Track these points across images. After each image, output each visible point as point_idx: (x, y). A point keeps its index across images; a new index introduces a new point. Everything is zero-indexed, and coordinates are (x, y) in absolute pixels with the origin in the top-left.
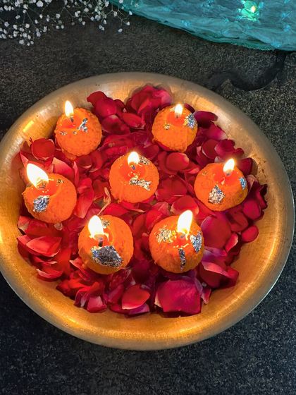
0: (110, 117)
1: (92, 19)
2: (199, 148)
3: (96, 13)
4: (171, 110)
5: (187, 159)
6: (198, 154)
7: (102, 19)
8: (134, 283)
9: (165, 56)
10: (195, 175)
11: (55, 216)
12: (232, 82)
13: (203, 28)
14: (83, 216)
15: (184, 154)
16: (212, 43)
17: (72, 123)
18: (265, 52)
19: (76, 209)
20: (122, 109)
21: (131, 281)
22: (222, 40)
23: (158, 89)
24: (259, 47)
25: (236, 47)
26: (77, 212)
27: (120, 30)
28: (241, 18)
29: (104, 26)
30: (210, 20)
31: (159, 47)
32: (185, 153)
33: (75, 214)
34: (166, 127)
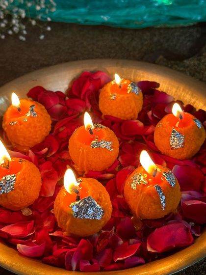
0: (54, 107)
1: (10, 32)
2: (150, 113)
3: (14, 26)
4: (113, 83)
5: (141, 124)
6: (151, 118)
7: (21, 30)
8: (121, 242)
9: (93, 50)
10: (153, 133)
11: (24, 194)
12: (166, 57)
13: (122, 18)
14: (52, 194)
15: (136, 121)
16: (136, 30)
17: (20, 111)
18: (189, 27)
19: (43, 190)
20: (65, 98)
21: (117, 241)
22: (145, 25)
23: (95, 73)
24: (181, 23)
25: (160, 29)
26: (45, 193)
27: (42, 37)
28: (157, 5)
29: (24, 36)
30: (127, 10)
31: (85, 43)
32: (137, 119)
33: (43, 195)
34: (113, 98)
